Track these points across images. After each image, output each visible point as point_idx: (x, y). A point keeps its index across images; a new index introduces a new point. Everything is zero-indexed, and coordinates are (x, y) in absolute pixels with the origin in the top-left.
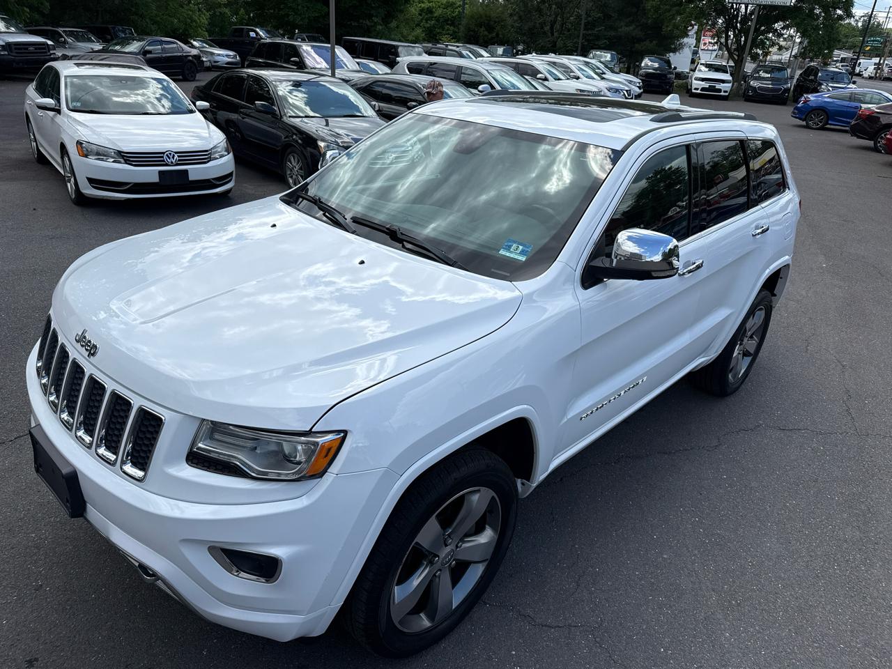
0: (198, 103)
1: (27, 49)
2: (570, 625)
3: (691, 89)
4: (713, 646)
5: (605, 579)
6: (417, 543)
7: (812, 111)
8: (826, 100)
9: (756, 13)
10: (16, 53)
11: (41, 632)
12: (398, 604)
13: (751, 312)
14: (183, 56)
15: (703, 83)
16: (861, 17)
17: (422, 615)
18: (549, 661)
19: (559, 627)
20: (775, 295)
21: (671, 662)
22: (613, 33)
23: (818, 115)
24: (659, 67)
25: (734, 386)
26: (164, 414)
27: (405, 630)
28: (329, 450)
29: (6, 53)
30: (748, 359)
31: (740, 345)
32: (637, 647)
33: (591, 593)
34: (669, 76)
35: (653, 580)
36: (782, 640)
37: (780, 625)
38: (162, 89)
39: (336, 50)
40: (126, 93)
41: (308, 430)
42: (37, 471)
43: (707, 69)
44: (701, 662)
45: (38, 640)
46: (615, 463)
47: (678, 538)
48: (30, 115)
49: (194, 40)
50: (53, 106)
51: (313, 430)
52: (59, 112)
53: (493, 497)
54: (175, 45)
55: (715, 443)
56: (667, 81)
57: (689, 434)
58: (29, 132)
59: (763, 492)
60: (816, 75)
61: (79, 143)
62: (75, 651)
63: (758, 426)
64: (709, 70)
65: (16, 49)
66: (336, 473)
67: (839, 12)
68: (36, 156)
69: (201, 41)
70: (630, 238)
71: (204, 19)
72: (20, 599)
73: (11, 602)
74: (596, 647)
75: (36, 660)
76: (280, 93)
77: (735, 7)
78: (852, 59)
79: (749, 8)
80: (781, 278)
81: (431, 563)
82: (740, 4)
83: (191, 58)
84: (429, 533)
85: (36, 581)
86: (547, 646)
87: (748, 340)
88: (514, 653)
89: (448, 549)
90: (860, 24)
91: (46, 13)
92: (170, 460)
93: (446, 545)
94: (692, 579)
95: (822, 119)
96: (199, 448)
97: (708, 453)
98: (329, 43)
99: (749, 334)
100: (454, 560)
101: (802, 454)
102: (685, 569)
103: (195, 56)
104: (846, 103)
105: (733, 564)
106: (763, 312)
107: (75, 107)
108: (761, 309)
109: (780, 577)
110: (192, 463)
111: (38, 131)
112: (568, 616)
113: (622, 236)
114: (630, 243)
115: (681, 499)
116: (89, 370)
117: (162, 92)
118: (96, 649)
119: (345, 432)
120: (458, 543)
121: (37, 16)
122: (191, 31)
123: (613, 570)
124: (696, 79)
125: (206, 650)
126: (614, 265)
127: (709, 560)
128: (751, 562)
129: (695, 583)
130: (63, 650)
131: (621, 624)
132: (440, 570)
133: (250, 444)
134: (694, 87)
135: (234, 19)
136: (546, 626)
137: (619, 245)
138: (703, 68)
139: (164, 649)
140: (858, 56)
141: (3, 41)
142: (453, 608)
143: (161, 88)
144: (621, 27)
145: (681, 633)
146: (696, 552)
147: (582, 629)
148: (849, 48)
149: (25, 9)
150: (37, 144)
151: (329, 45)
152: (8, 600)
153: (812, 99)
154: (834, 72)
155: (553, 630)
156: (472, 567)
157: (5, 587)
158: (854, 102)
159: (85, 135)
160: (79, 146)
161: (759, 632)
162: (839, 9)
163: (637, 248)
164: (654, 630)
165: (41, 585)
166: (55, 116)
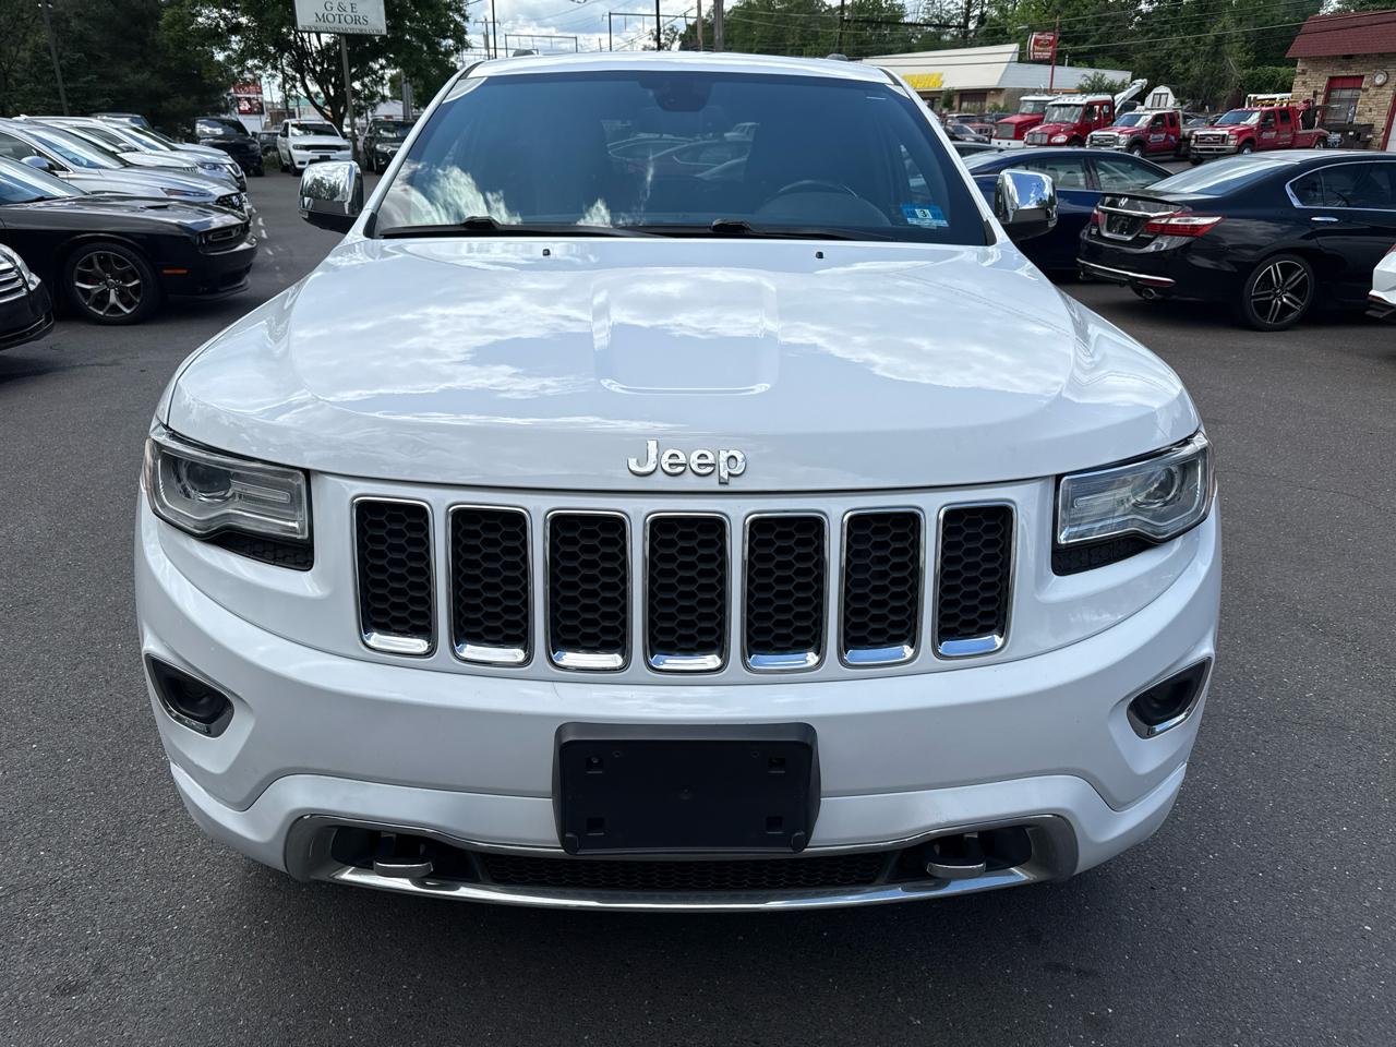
3: (293, 164)
15: (309, 153)
22: (114, 87)
24: (223, 135)
34: (252, 146)
43: (301, 132)
56: (249, 154)
64: (305, 134)
96: (1070, 536)
110: (1062, 570)
116: (739, 512)
124: (296, 147)
134: (296, 160)
138: (296, 131)
144: (126, 75)
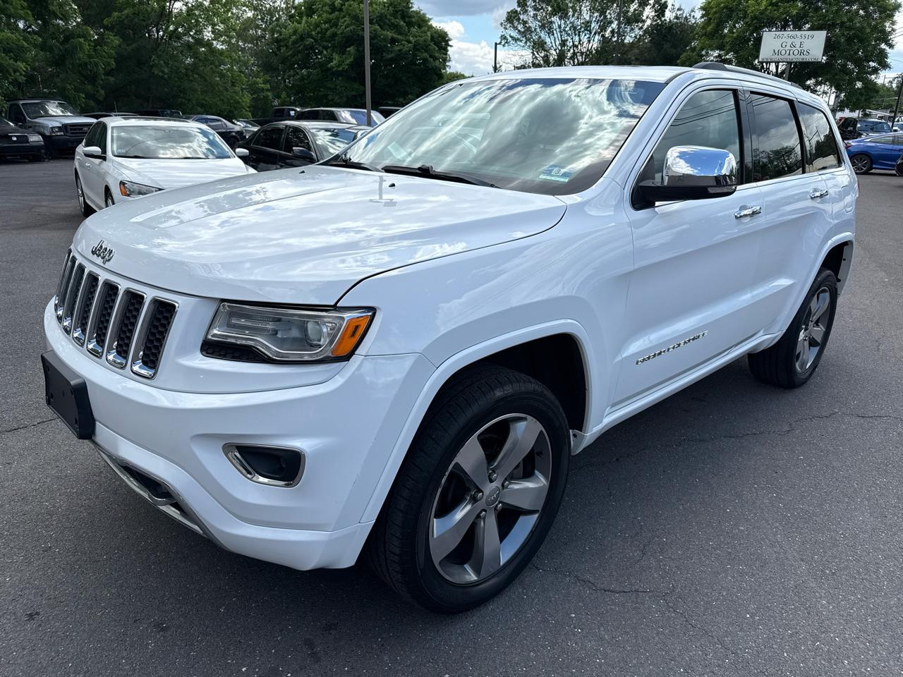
0: (238, 150)
1: (81, 129)
2: (637, 591)
4: (809, 613)
5: (674, 548)
6: (457, 464)
7: (855, 155)
8: (869, 144)
9: (787, 72)
10: (72, 133)
11: (45, 589)
12: (437, 537)
13: (814, 291)
14: (226, 132)
16: (895, 78)
17: (467, 566)
18: (614, 623)
19: (625, 592)
20: (839, 281)
21: (760, 627)
23: (861, 159)
25: (804, 377)
26: (179, 301)
27: (447, 577)
28: (357, 327)
29: (62, 133)
30: (816, 350)
31: (805, 330)
32: (717, 613)
33: (659, 561)
35: (730, 550)
36: (891, 608)
37: (886, 594)
38: (208, 143)
39: (372, 114)
40: (173, 146)
41: (333, 304)
42: (49, 403)
44: (796, 629)
45: (41, 596)
46: (676, 445)
47: (754, 511)
48: (78, 171)
49: (239, 121)
50: (100, 154)
51: (338, 305)
52: (104, 159)
53: (541, 431)
54: (220, 123)
55: (786, 428)
57: (757, 421)
58: (78, 187)
59: (847, 471)
60: (855, 126)
61: (122, 183)
62: (80, 607)
63: (834, 414)
65: (71, 129)
66: (364, 354)
67: (872, 64)
68: (83, 210)
69: (244, 121)
70: (682, 156)
71: (247, 99)
72: (26, 559)
73: (17, 562)
74: (669, 611)
75: (38, 614)
76: (319, 142)
77: (765, 67)
78: (890, 117)
79: (780, 67)
80: (844, 260)
81: (474, 500)
82: (770, 62)
83: (234, 134)
84: (470, 455)
85: (45, 543)
86: (611, 609)
87: (814, 327)
88: (574, 615)
89: (494, 485)
90: (894, 85)
91: (101, 99)
92: (184, 350)
93: (491, 481)
94: (775, 550)
95: (865, 163)
96: (214, 335)
97: (780, 436)
98: (365, 108)
99: (815, 318)
100: (500, 502)
101: (887, 437)
102: (766, 540)
103: (237, 132)
104: (890, 147)
105: (822, 537)
106: (828, 294)
107: (119, 153)
108: (824, 291)
109: (879, 548)
110: (207, 353)
111: (85, 183)
112: (634, 581)
113: (673, 153)
114: (682, 162)
115: (755, 477)
116: (103, 276)
117: (208, 146)
118: (103, 605)
119: (373, 310)
120: (504, 482)
121: (92, 103)
122: (236, 112)
123: (683, 540)
125: (224, 607)
126: (666, 184)
127: (793, 532)
128: (842, 534)
129: (779, 553)
130: (67, 605)
131: (696, 590)
132: (485, 511)
133: (270, 326)
135: (276, 103)
136: (608, 591)
137: (669, 168)
139: (178, 606)
140: (895, 114)
141: (60, 122)
142: (501, 564)
143: (206, 142)
145: (769, 600)
146: (777, 524)
147: (650, 594)
148: (886, 108)
149: (81, 94)
150: (84, 198)
151: (365, 111)
152: (13, 559)
153: (853, 144)
154: (873, 122)
155: (617, 595)
156: (522, 518)
157: (12, 548)
158: (898, 144)
159: (128, 176)
160: (122, 186)
161: (862, 601)
162: (873, 61)
163: (689, 168)
164: (737, 596)
165: (50, 547)
166: (100, 163)
